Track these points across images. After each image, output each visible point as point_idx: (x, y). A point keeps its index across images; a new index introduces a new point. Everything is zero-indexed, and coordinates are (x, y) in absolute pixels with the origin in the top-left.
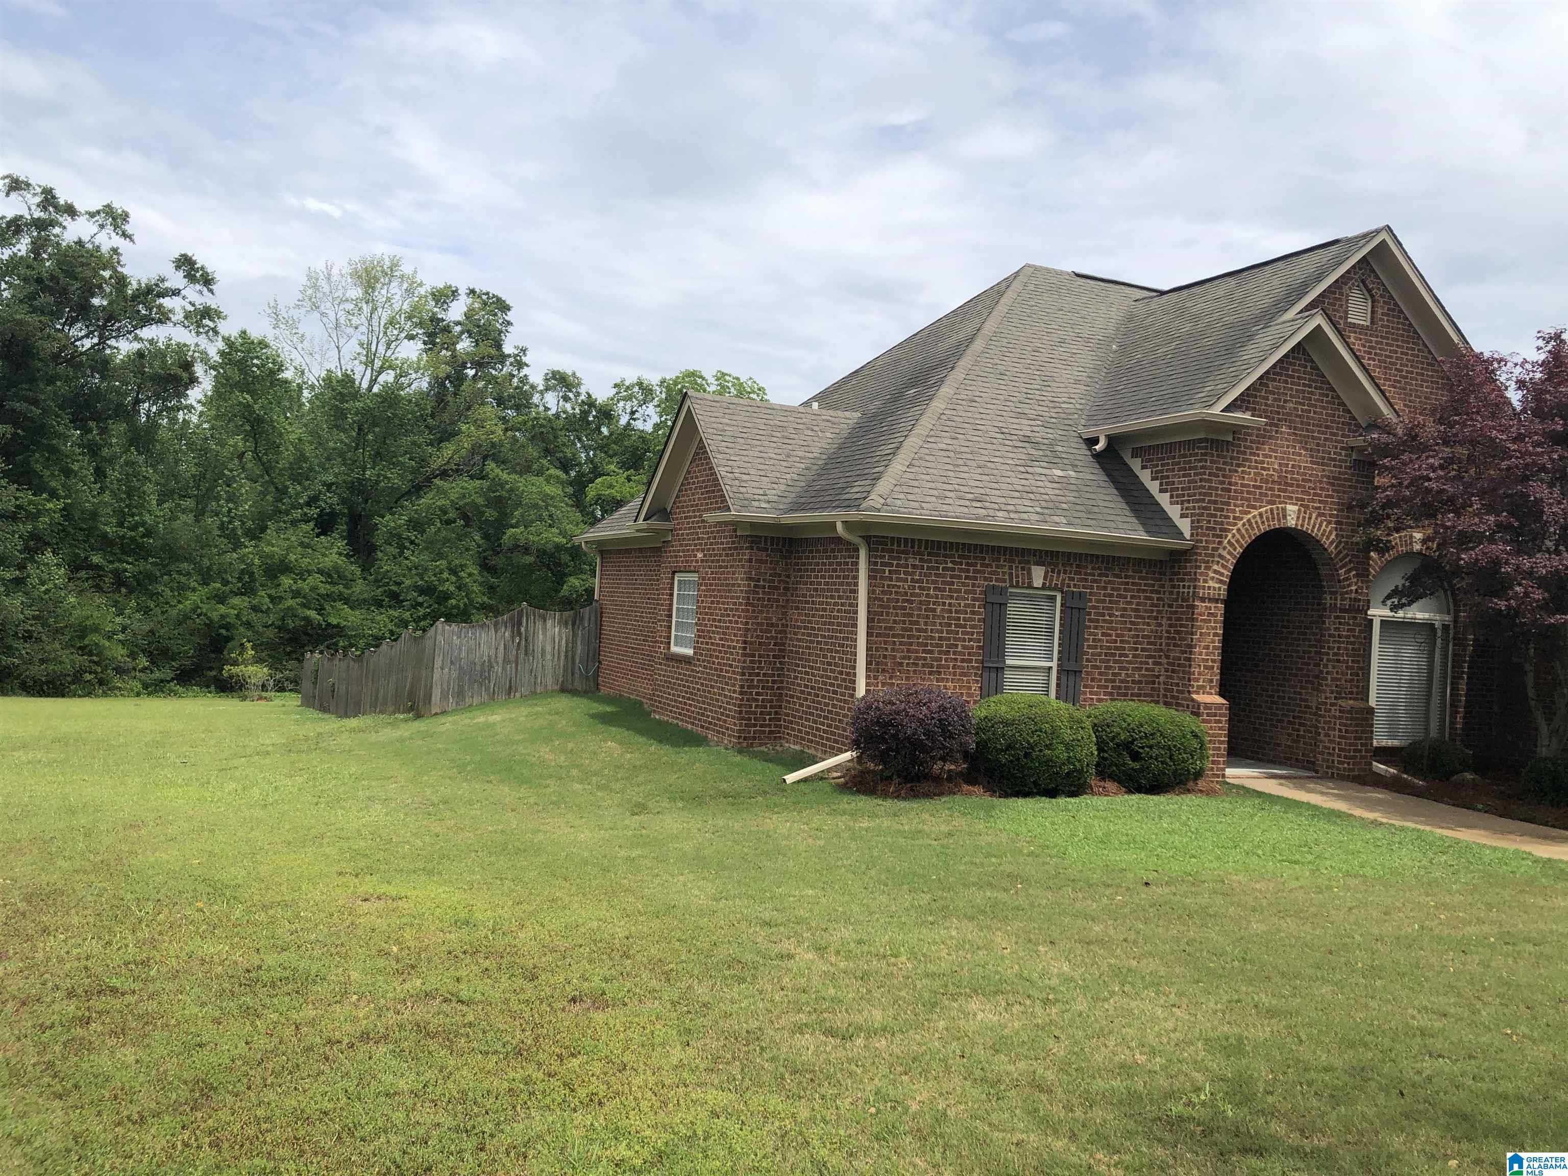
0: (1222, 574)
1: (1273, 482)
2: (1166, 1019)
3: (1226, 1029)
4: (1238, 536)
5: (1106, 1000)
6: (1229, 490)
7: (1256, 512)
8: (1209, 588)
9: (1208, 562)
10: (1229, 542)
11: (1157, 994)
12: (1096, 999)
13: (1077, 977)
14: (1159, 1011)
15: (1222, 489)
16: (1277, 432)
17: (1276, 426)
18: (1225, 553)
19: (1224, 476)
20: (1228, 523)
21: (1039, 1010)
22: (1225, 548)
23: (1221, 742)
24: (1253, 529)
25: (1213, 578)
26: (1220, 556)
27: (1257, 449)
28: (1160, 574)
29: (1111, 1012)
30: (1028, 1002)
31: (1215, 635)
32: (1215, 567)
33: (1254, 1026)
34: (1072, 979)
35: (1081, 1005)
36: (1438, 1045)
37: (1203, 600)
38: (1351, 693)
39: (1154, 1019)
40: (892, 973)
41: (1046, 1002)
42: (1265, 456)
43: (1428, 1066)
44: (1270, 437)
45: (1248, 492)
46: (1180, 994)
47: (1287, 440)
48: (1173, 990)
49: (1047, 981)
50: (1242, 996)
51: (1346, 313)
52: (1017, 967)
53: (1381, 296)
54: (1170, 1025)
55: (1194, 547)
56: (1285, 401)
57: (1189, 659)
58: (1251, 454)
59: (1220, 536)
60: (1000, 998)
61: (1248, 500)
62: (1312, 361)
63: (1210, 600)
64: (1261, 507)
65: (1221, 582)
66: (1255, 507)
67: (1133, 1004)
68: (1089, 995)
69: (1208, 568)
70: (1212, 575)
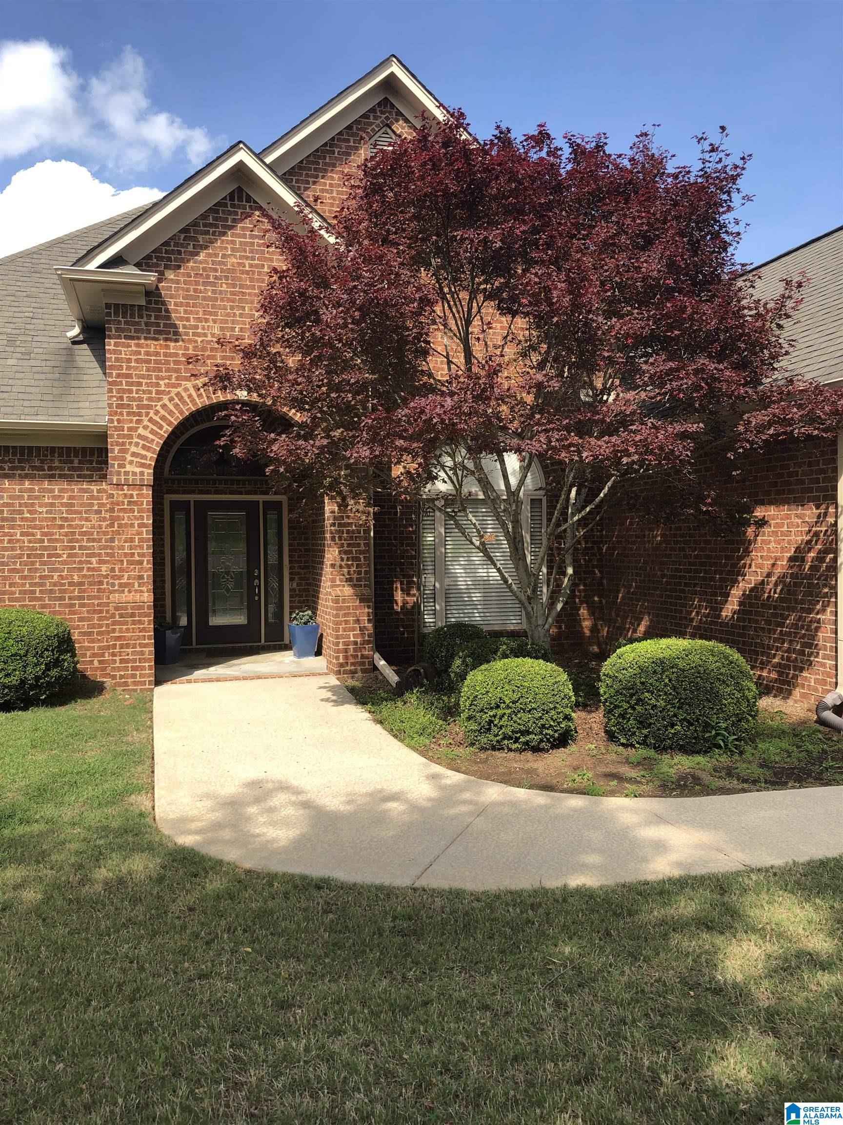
0: (144, 457)
1: (213, 349)
4: (163, 412)
6: (148, 362)
7: (188, 385)
8: (128, 473)
9: (123, 444)
10: (152, 420)
18: (147, 433)
19: (138, 345)
20: (149, 399)
22: (146, 428)
23: (146, 645)
24: (184, 403)
25: (131, 462)
26: (141, 437)
32: (133, 449)
37: (119, 487)
42: (199, 320)
44: (205, 299)
45: (177, 362)
47: (229, 300)
55: (107, 428)
56: (224, 256)
58: (177, 318)
59: (140, 414)
61: (176, 371)
63: (132, 487)
65: (142, 465)
69: (125, 451)
70: (129, 458)
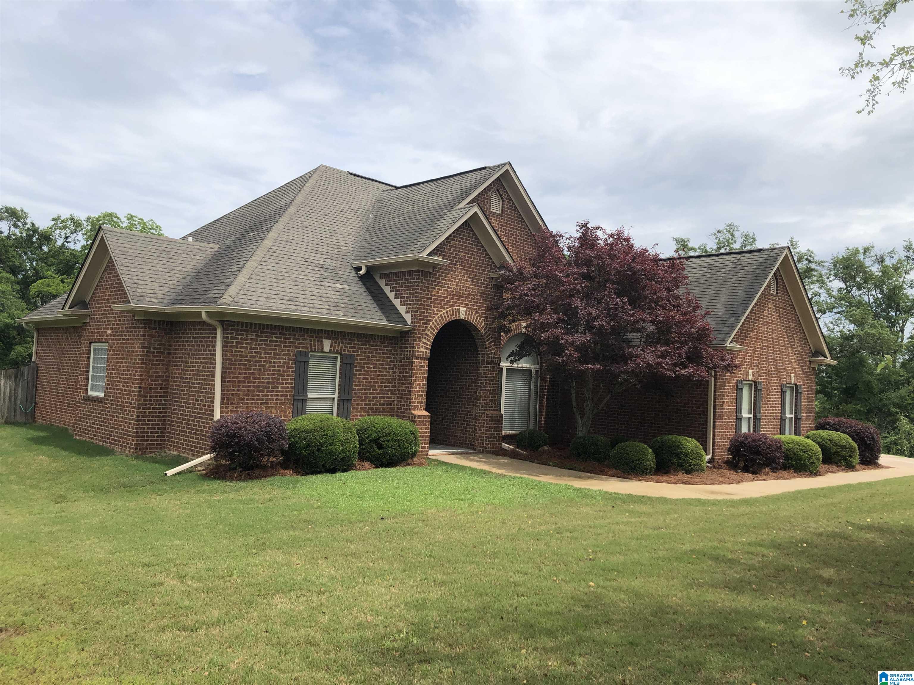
0: (427, 344)
1: (453, 295)
2: (386, 594)
3: (417, 596)
4: (435, 324)
5: (354, 587)
6: (431, 299)
7: (445, 311)
8: (421, 352)
9: (420, 338)
10: (431, 327)
11: (382, 581)
12: (348, 588)
13: (338, 576)
14: (383, 591)
15: (427, 298)
16: (455, 268)
17: (455, 265)
18: (429, 333)
19: (428, 291)
20: (430, 317)
21: (315, 599)
22: (429, 330)
23: (426, 436)
24: (443, 320)
25: (422, 347)
26: (427, 335)
27: (445, 277)
28: (395, 344)
29: (357, 594)
30: (309, 594)
31: (424, 377)
32: (424, 340)
33: (433, 592)
34: (336, 578)
35: (339, 592)
36: (522, 589)
37: (417, 358)
38: (492, 407)
39: (380, 595)
40: (227, 587)
41: (320, 593)
42: (449, 281)
43: (516, 601)
44: (452, 271)
45: (441, 300)
46: (395, 579)
47: (460, 273)
48: (391, 578)
49: (321, 581)
50: (428, 576)
51: (490, 206)
52: (304, 574)
53: (507, 199)
54: (388, 597)
55: (414, 329)
56: (459, 252)
57: (410, 391)
58: (442, 279)
59: (426, 324)
60: (292, 594)
61: (440, 304)
62: (473, 231)
63: (421, 359)
64: (447, 308)
65: (426, 348)
66: (444, 308)
67: (369, 588)
68: (344, 586)
69: (420, 341)
70: (422, 345)
